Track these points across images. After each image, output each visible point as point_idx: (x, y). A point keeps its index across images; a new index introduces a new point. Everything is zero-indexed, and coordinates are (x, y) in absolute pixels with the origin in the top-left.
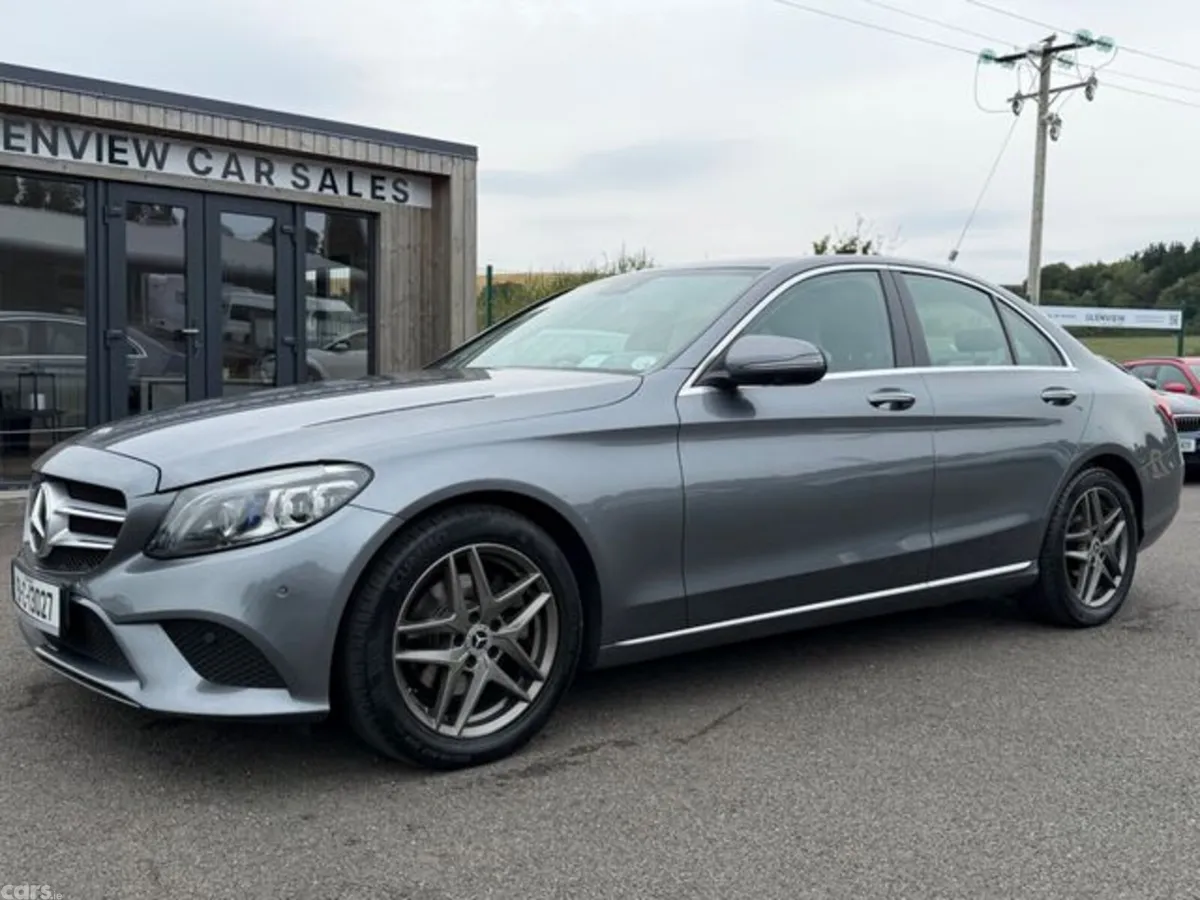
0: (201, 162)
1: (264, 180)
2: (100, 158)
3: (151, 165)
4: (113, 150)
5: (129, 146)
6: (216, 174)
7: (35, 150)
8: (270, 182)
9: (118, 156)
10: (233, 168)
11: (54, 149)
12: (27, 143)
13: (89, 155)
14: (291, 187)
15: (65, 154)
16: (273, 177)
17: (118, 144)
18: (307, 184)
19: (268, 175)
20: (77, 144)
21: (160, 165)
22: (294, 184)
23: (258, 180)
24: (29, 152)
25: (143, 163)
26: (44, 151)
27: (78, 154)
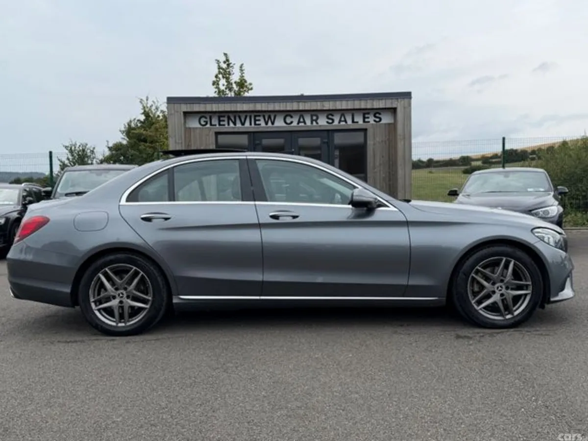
0: (289, 120)
1: (314, 123)
2: (251, 124)
3: (270, 124)
4: (255, 120)
5: (262, 118)
6: (295, 124)
7: (229, 124)
8: (317, 123)
9: (257, 122)
10: (302, 120)
11: (235, 124)
12: (226, 123)
13: (247, 124)
14: (327, 124)
15: (239, 125)
16: (318, 121)
17: (257, 118)
18: (333, 121)
19: (316, 121)
20: (243, 121)
21: (273, 123)
22: (328, 122)
23: (312, 123)
24: (227, 126)
25: (267, 123)
26: (232, 125)
27: (243, 124)
